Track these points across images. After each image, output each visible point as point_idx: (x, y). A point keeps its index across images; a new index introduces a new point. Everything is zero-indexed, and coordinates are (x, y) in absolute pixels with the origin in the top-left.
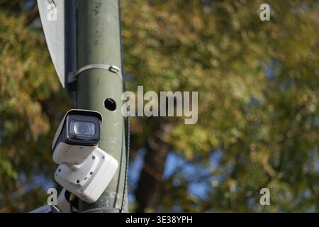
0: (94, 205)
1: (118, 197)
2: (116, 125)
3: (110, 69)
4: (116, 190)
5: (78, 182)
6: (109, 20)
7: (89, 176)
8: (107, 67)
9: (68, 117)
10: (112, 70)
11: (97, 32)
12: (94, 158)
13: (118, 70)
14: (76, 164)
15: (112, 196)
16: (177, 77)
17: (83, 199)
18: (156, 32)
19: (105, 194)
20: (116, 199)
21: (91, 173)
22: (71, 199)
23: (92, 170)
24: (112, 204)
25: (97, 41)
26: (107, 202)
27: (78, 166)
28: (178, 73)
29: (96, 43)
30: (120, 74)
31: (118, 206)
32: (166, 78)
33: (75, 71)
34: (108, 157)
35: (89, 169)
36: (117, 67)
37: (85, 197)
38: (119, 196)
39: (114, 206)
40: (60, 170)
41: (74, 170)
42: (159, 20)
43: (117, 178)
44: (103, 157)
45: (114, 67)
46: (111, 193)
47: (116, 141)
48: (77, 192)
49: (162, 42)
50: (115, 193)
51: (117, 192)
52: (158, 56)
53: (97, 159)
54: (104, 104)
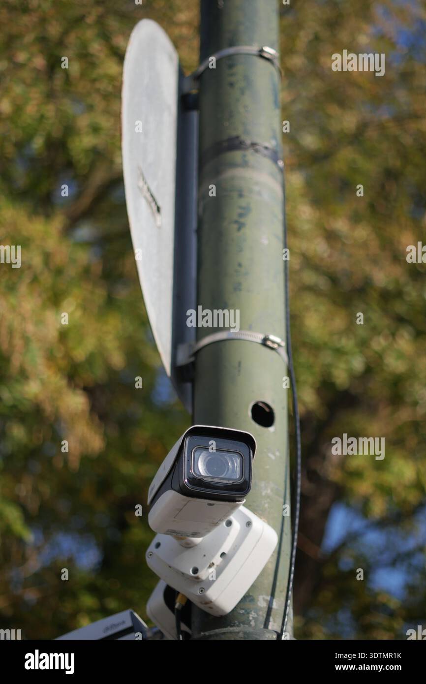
0: (224, 620)
1: (275, 605)
2: (273, 457)
3: (264, 342)
4: (270, 591)
5: (195, 571)
6: (265, 242)
7: (217, 560)
8: (259, 337)
9: (187, 441)
10: (269, 343)
11: (240, 265)
12: (229, 523)
13: (279, 345)
14: (195, 535)
15: (262, 603)
16: (361, 352)
17: (202, 607)
18: (322, 259)
19: (247, 598)
20: (270, 610)
21: (223, 554)
22: (177, 606)
23: (226, 548)
24: (262, 619)
25: (240, 284)
26: (252, 615)
27: (197, 540)
28: (363, 344)
29: (238, 288)
30: (283, 352)
31: (275, 625)
32: (339, 352)
33: (193, 342)
34: (258, 524)
35: (220, 547)
36: (277, 339)
37: (208, 603)
38: (278, 604)
39: (266, 625)
40: (158, 545)
41: (189, 546)
42: (331, 237)
43: (272, 567)
44: (249, 524)
45: (272, 337)
46: (261, 598)
47: (272, 490)
48: (193, 593)
49: (333, 280)
50: (269, 598)
51: (273, 595)
52: (323, 308)
53: (237, 525)
54: (250, 414)
